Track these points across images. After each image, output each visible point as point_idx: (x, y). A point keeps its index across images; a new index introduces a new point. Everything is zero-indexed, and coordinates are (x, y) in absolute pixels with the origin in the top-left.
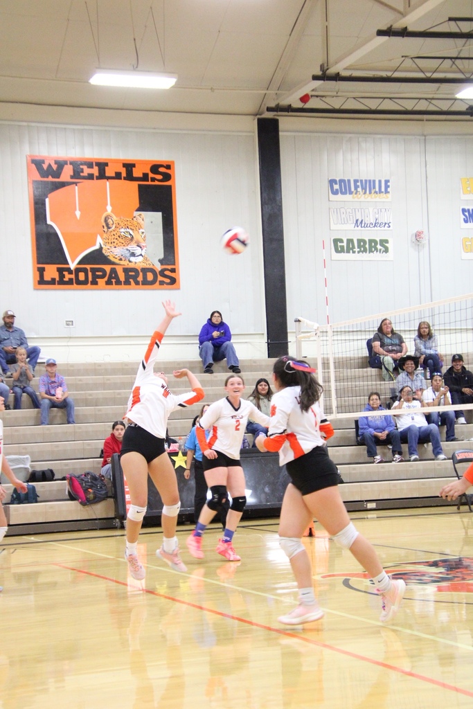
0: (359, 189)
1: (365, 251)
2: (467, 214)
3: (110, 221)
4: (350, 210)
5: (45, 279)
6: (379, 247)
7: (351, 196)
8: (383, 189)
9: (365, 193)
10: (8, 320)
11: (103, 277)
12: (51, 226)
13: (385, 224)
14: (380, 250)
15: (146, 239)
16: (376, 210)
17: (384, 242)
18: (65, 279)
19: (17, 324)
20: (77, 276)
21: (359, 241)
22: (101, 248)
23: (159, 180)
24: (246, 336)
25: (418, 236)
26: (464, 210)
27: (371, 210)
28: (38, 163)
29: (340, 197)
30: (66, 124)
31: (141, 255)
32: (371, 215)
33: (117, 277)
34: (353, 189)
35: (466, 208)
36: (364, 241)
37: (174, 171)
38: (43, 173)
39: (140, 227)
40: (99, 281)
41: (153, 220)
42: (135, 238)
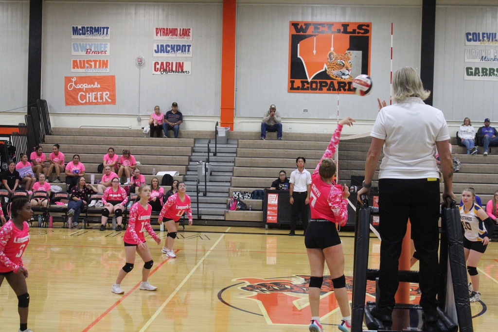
0: (485, 39)
1: (486, 75)
3: (332, 56)
4: (478, 51)
5: (294, 87)
6: (496, 73)
7: (480, 42)
9: (489, 41)
11: (326, 86)
12: (300, 59)
14: (496, 75)
15: (352, 65)
16: (496, 51)
18: (305, 87)
20: (311, 86)
21: (483, 69)
22: (326, 70)
23: (362, 33)
27: (492, 51)
28: (295, 25)
29: (472, 43)
30: (313, 4)
31: (348, 74)
32: (492, 54)
33: (334, 86)
34: (481, 38)
36: (486, 69)
37: (371, 28)
38: (297, 30)
39: (349, 59)
40: (323, 88)
41: (356, 55)
42: (345, 66)
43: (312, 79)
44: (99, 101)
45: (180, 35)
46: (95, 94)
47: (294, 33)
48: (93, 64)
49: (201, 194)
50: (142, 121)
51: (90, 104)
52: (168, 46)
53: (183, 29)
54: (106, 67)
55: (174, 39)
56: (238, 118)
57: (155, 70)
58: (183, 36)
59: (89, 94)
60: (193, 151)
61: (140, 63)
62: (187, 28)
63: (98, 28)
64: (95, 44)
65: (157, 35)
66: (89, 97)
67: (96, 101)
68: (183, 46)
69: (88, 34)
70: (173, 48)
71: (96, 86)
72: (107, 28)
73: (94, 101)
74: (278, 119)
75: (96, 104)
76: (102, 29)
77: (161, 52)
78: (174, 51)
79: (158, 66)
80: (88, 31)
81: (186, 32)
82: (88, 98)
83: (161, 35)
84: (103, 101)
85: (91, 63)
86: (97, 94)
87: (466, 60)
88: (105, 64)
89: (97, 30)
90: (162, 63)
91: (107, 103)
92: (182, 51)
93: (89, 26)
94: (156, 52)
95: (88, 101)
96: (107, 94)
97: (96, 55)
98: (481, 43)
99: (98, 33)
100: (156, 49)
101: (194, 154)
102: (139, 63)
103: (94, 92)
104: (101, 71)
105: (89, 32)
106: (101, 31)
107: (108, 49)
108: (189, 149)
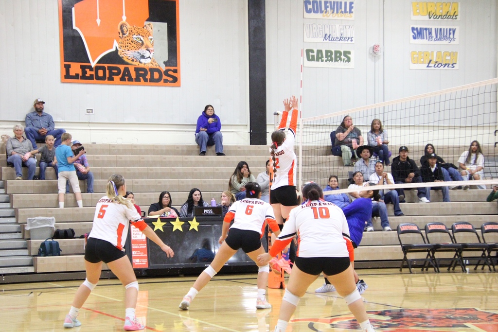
0: (329, 9)
1: (331, 60)
2: (415, 32)
3: (125, 29)
4: (320, 26)
5: (71, 74)
6: (343, 57)
7: (322, 14)
8: (348, 10)
9: (333, 12)
10: (38, 106)
11: (118, 74)
12: (76, 31)
13: (349, 38)
14: (344, 60)
15: (154, 44)
16: (341, 27)
17: (347, 53)
18: (87, 75)
19: (46, 109)
20: (97, 73)
21: (327, 52)
22: (117, 51)
24: (233, 127)
25: (375, 49)
26: (413, 29)
27: (337, 26)
29: (312, 15)
31: (149, 57)
32: (338, 31)
33: (129, 75)
34: (323, 9)
35: (415, 27)
36: (331, 52)
39: (150, 35)
40: (115, 77)
42: (145, 44)
87: (306, 39)
98: (323, 16)
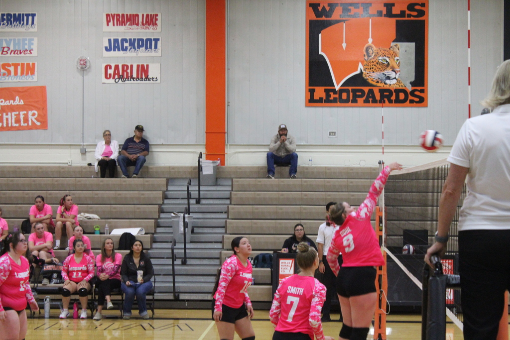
3: (370, 51)
5: (315, 98)
11: (362, 96)
12: (322, 56)
15: (401, 65)
18: (331, 98)
20: (340, 96)
23: (414, 16)
28: (314, 6)
31: (395, 78)
37: (428, 8)
38: (318, 14)
39: (396, 55)
40: (359, 99)
41: (407, 49)
42: (391, 65)
43: (342, 86)
44: (22, 124)
45: (143, 24)
46: (15, 115)
47: (314, 17)
48: (12, 69)
49: (178, 262)
50: (88, 154)
51: (9, 130)
52: (126, 40)
53: (147, 15)
54: (33, 73)
55: (134, 31)
56: (231, 147)
57: (106, 77)
58: (147, 25)
59: (7, 115)
60: (165, 197)
61: (84, 66)
62: (152, 14)
63: (19, 15)
64: (15, 40)
65: (108, 25)
66: (7, 119)
67: (17, 125)
68: (147, 40)
69: (3, 24)
70: (132, 43)
71: (18, 103)
72: (33, 15)
73: (14, 125)
74: (291, 147)
75: (19, 129)
76: (25, 18)
77: (114, 50)
78: (134, 48)
79: (111, 71)
80: (5, 19)
81: (152, 20)
82: (5, 121)
83: (114, 25)
84: (28, 124)
85: (9, 68)
86: (19, 114)
88: (30, 69)
89: (18, 19)
90: (117, 67)
91: (34, 127)
92: (146, 48)
93: (6, 13)
94: (107, 49)
95: (5, 125)
96: (34, 115)
97: (16, 55)
99: (20, 23)
100: (107, 45)
101: (166, 201)
102: (82, 68)
103: (14, 111)
104: (25, 80)
105: (5, 22)
106: (23, 20)
107: (35, 47)
108: (159, 194)
